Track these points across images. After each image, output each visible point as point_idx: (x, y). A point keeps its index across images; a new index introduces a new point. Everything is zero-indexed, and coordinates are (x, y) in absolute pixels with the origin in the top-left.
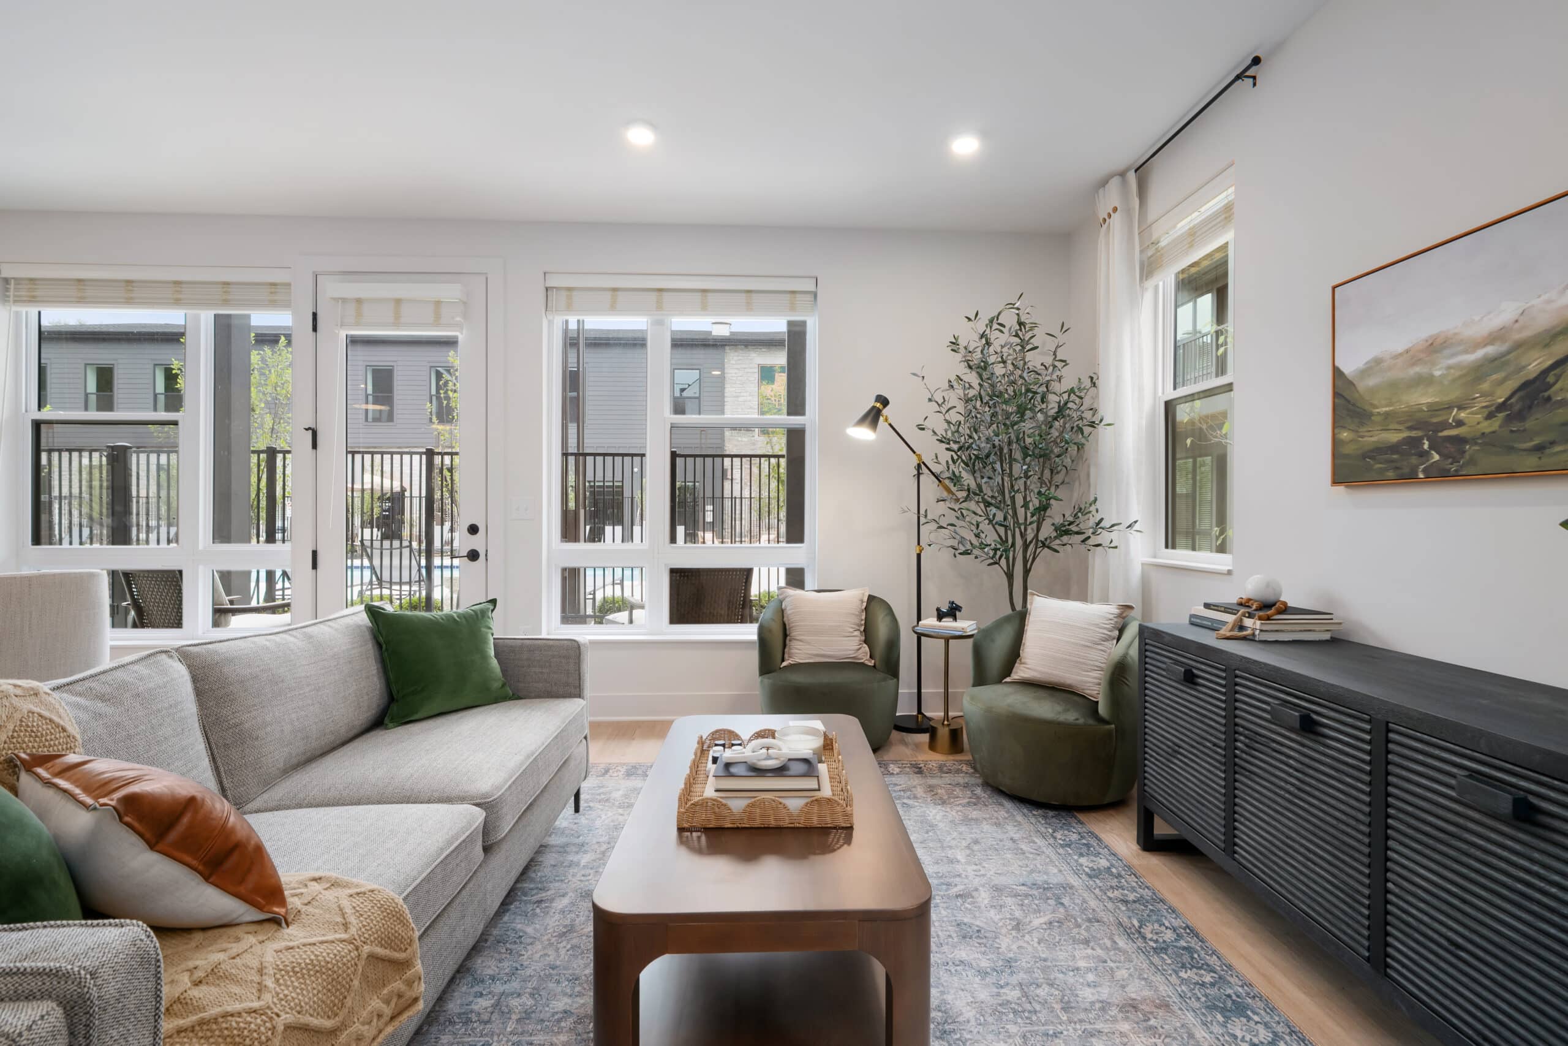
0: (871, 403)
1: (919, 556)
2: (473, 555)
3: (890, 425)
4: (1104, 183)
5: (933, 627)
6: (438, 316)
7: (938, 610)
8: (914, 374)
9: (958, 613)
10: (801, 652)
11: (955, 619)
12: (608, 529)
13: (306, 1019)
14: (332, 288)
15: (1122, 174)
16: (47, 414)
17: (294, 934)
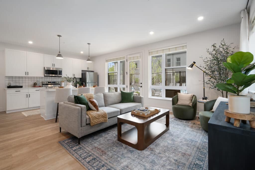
0: (192, 63)
1: (204, 89)
2: (141, 87)
3: (196, 66)
4: (240, 13)
5: (202, 101)
6: (137, 58)
7: (203, 98)
8: (200, 57)
9: (207, 99)
10: (179, 103)
11: (206, 100)
12: (183, 84)
13: (96, 117)
14: (129, 57)
15: (244, 10)
16: (109, 72)
17: (98, 112)
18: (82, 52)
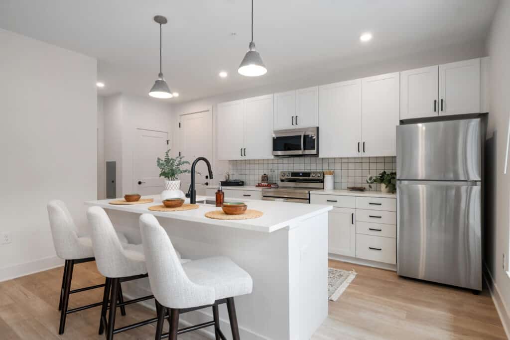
18: (366, 37)
